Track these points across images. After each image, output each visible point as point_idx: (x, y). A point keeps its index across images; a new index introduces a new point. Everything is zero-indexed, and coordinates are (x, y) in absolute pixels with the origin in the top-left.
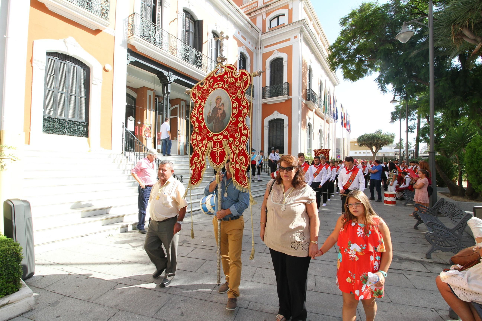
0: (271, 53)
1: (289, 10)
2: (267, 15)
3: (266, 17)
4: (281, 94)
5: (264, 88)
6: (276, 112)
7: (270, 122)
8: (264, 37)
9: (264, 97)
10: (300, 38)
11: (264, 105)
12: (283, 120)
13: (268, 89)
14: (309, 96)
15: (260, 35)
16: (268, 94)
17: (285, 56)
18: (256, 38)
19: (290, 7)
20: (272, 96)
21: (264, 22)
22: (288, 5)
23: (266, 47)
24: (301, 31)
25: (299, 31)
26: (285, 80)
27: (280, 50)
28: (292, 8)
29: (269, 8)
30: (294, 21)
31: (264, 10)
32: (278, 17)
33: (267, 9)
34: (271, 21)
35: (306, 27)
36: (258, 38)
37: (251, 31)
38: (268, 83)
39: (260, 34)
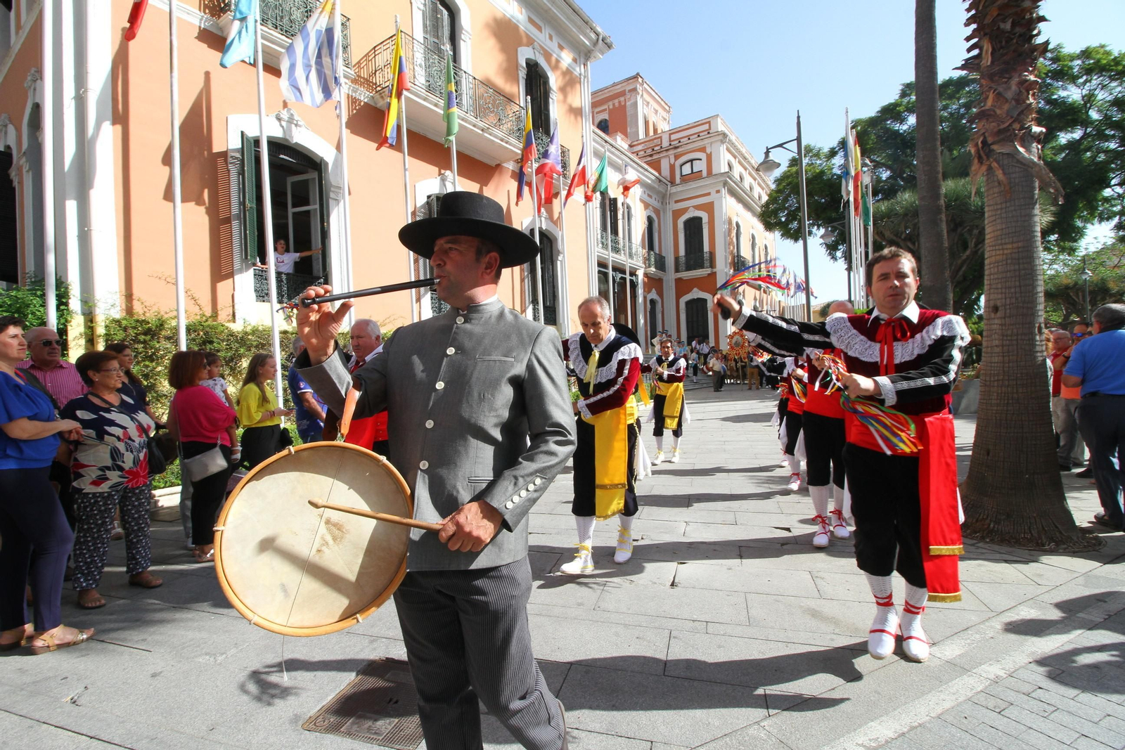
0: (685, 210)
1: (707, 154)
2: (677, 157)
3: (675, 161)
4: (702, 267)
5: (677, 259)
6: (695, 289)
7: (689, 304)
8: (674, 190)
9: (677, 270)
10: (724, 191)
11: (678, 281)
12: (706, 300)
13: (683, 260)
14: (739, 265)
15: (669, 188)
16: (682, 266)
17: (704, 216)
18: (664, 191)
19: (708, 151)
20: (689, 268)
21: (672, 168)
22: (705, 147)
23: (677, 202)
24: (725, 184)
25: (722, 184)
26: (706, 248)
27: (697, 207)
28: (711, 152)
29: (679, 150)
30: (714, 172)
31: (672, 152)
32: (691, 161)
33: (676, 151)
34: (681, 166)
35: (730, 179)
36: (667, 191)
37: (659, 186)
38: (682, 252)
39: (669, 186)
